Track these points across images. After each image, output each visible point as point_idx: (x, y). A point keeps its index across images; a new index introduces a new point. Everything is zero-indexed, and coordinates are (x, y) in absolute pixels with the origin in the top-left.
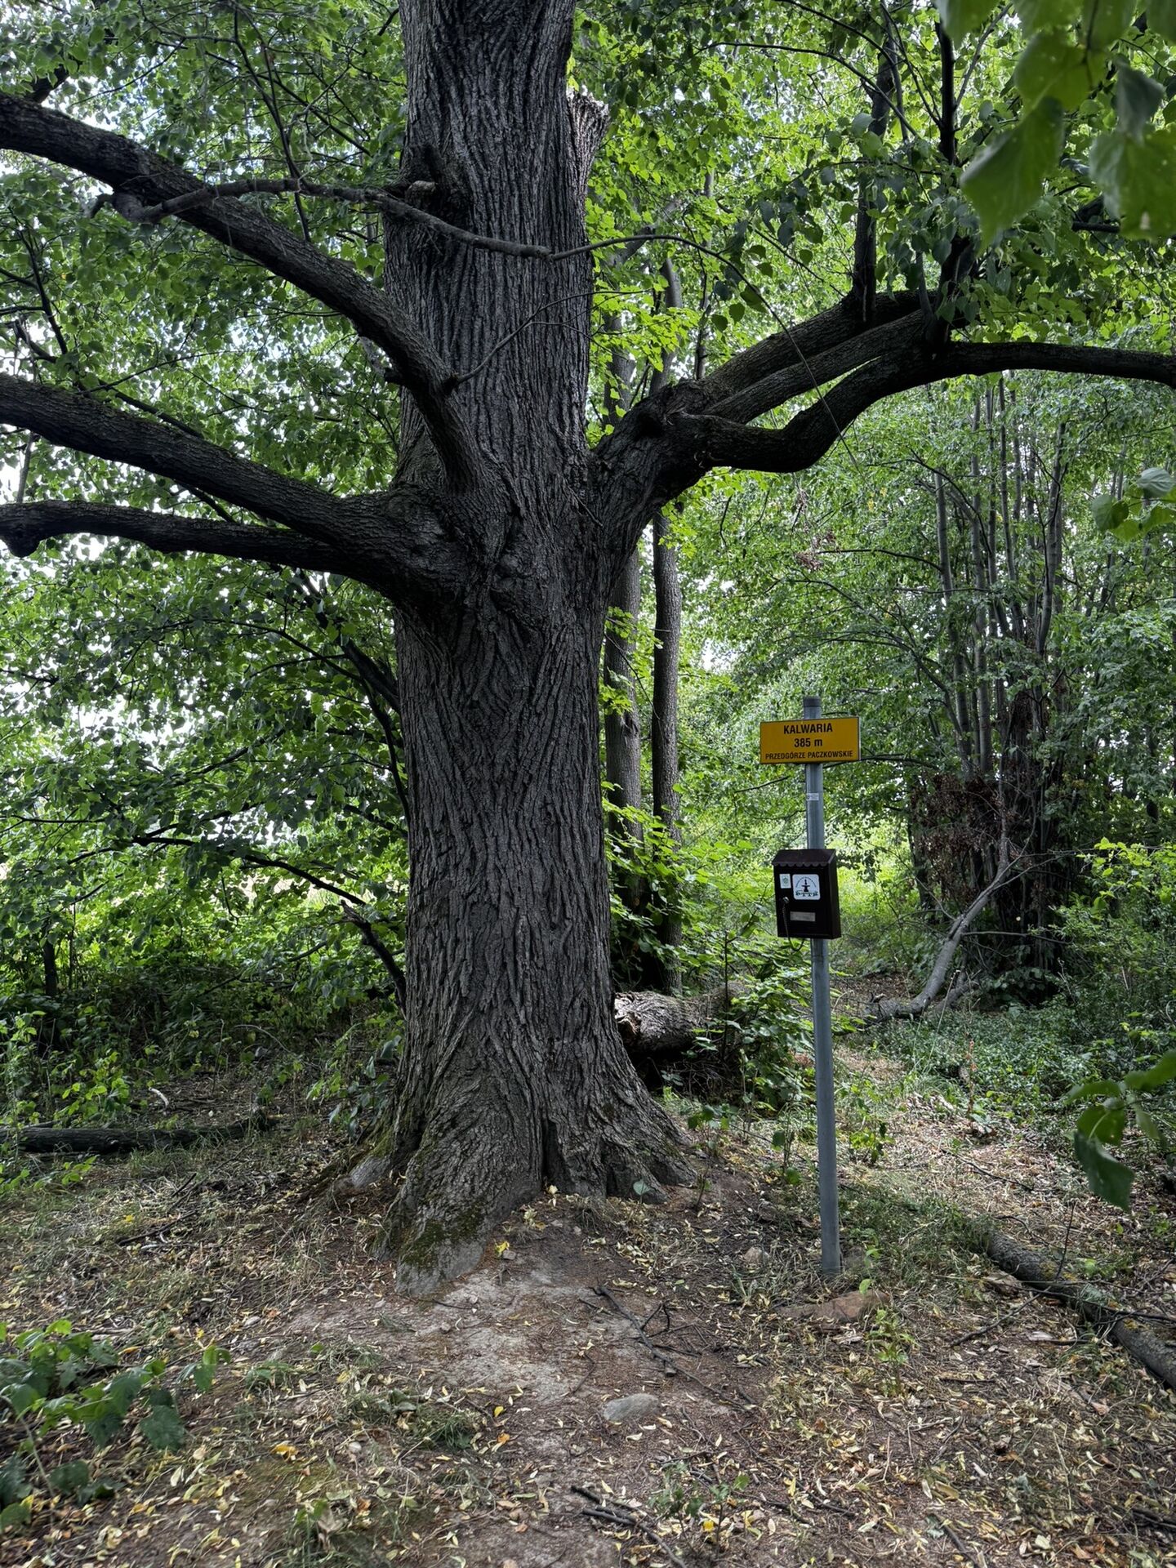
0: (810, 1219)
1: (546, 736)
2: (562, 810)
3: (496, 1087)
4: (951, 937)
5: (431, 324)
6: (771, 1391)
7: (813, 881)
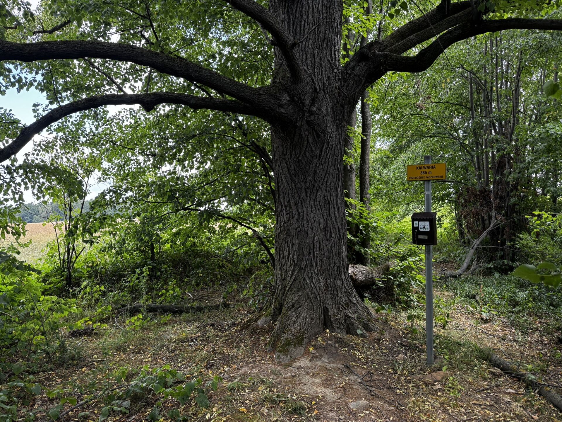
0: (421, 346)
1: (325, 172)
2: (330, 198)
3: (308, 295)
4: (472, 248)
5: (286, 24)
6: (409, 403)
7: (427, 224)
